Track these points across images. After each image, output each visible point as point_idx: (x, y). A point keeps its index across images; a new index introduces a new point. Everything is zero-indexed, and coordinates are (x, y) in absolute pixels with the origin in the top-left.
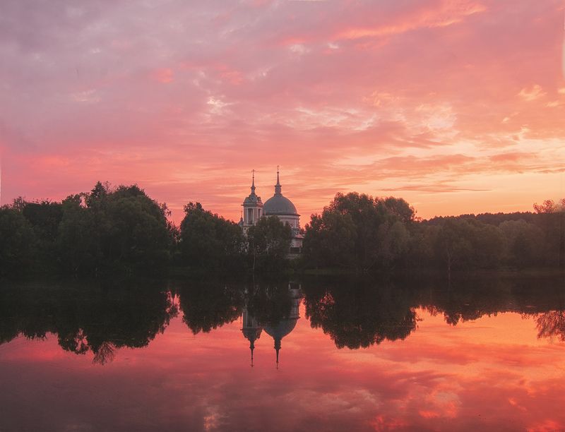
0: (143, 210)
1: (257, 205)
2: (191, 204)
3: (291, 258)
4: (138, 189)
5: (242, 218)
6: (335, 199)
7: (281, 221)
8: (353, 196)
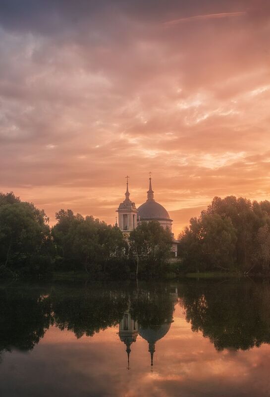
0: (27, 216)
1: (132, 211)
2: (63, 211)
3: (171, 263)
4: (13, 197)
5: (116, 224)
6: (213, 203)
7: (161, 225)
8: (230, 200)
